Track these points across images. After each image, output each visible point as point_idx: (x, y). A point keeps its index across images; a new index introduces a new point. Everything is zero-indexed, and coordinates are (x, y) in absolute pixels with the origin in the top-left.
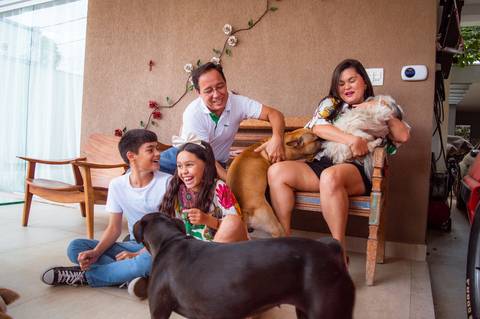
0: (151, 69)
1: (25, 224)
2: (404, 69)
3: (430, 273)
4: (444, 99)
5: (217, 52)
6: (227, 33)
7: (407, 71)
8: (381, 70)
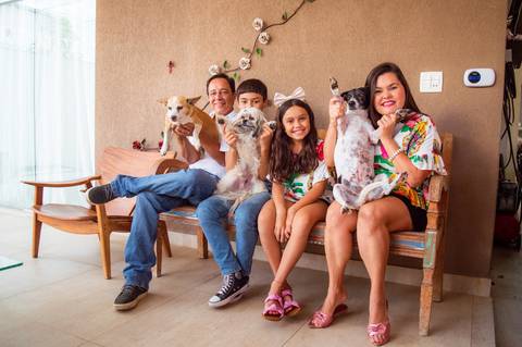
0: (171, 71)
1: (36, 256)
2: (467, 73)
3: (494, 309)
4: (515, 96)
5: (247, 51)
6: (258, 29)
7: (471, 75)
8: (440, 74)
